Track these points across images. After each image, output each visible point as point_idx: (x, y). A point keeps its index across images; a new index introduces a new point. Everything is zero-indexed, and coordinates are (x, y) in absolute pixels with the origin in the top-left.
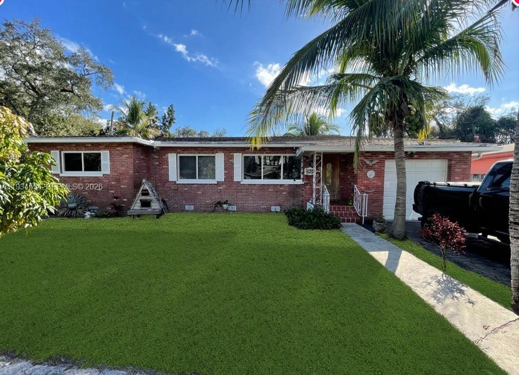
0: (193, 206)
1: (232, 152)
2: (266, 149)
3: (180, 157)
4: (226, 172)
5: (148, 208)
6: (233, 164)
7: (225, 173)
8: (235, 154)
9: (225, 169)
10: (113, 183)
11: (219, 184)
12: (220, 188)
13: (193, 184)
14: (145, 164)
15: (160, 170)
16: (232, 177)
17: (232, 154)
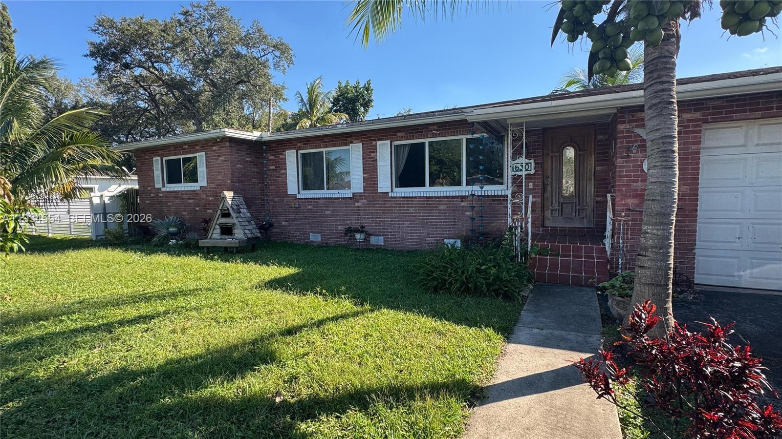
0: (320, 235)
1: (375, 140)
2: (431, 128)
3: (303, 155)
4: (366, 175)
5: (230, 237)
6: (376, 160)
7: (364, 178)
8: (379, 143)
9: (364, 170)
10: (210, 199)
11: (356, 197)
12: (357, 204)
13: (319, 199)
14: (255, 170)
15: (277, 177)
16: (375, 184)
17: (374, 143)
